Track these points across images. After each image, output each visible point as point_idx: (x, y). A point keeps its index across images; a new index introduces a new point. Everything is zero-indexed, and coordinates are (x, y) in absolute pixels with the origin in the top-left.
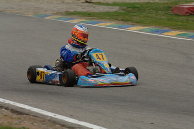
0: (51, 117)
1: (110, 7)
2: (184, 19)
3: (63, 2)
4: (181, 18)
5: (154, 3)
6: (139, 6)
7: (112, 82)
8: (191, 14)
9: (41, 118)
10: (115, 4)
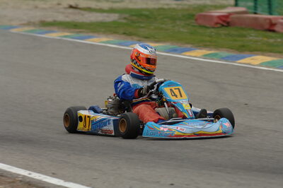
0: (24, 176)
1: (105, 14)
2: (212, 32)
3: (36, 7)
4: (208, 31)
5: (169, 9)
6: (147, 13)
7: (196, 131)
8: (223, 26)
9: (10, 178)
10: (112, 11)
